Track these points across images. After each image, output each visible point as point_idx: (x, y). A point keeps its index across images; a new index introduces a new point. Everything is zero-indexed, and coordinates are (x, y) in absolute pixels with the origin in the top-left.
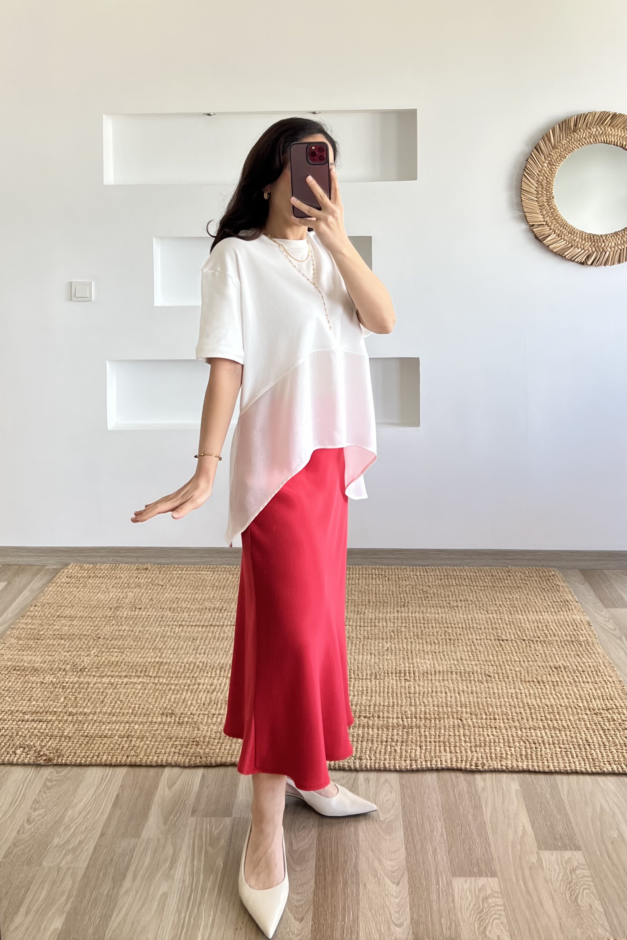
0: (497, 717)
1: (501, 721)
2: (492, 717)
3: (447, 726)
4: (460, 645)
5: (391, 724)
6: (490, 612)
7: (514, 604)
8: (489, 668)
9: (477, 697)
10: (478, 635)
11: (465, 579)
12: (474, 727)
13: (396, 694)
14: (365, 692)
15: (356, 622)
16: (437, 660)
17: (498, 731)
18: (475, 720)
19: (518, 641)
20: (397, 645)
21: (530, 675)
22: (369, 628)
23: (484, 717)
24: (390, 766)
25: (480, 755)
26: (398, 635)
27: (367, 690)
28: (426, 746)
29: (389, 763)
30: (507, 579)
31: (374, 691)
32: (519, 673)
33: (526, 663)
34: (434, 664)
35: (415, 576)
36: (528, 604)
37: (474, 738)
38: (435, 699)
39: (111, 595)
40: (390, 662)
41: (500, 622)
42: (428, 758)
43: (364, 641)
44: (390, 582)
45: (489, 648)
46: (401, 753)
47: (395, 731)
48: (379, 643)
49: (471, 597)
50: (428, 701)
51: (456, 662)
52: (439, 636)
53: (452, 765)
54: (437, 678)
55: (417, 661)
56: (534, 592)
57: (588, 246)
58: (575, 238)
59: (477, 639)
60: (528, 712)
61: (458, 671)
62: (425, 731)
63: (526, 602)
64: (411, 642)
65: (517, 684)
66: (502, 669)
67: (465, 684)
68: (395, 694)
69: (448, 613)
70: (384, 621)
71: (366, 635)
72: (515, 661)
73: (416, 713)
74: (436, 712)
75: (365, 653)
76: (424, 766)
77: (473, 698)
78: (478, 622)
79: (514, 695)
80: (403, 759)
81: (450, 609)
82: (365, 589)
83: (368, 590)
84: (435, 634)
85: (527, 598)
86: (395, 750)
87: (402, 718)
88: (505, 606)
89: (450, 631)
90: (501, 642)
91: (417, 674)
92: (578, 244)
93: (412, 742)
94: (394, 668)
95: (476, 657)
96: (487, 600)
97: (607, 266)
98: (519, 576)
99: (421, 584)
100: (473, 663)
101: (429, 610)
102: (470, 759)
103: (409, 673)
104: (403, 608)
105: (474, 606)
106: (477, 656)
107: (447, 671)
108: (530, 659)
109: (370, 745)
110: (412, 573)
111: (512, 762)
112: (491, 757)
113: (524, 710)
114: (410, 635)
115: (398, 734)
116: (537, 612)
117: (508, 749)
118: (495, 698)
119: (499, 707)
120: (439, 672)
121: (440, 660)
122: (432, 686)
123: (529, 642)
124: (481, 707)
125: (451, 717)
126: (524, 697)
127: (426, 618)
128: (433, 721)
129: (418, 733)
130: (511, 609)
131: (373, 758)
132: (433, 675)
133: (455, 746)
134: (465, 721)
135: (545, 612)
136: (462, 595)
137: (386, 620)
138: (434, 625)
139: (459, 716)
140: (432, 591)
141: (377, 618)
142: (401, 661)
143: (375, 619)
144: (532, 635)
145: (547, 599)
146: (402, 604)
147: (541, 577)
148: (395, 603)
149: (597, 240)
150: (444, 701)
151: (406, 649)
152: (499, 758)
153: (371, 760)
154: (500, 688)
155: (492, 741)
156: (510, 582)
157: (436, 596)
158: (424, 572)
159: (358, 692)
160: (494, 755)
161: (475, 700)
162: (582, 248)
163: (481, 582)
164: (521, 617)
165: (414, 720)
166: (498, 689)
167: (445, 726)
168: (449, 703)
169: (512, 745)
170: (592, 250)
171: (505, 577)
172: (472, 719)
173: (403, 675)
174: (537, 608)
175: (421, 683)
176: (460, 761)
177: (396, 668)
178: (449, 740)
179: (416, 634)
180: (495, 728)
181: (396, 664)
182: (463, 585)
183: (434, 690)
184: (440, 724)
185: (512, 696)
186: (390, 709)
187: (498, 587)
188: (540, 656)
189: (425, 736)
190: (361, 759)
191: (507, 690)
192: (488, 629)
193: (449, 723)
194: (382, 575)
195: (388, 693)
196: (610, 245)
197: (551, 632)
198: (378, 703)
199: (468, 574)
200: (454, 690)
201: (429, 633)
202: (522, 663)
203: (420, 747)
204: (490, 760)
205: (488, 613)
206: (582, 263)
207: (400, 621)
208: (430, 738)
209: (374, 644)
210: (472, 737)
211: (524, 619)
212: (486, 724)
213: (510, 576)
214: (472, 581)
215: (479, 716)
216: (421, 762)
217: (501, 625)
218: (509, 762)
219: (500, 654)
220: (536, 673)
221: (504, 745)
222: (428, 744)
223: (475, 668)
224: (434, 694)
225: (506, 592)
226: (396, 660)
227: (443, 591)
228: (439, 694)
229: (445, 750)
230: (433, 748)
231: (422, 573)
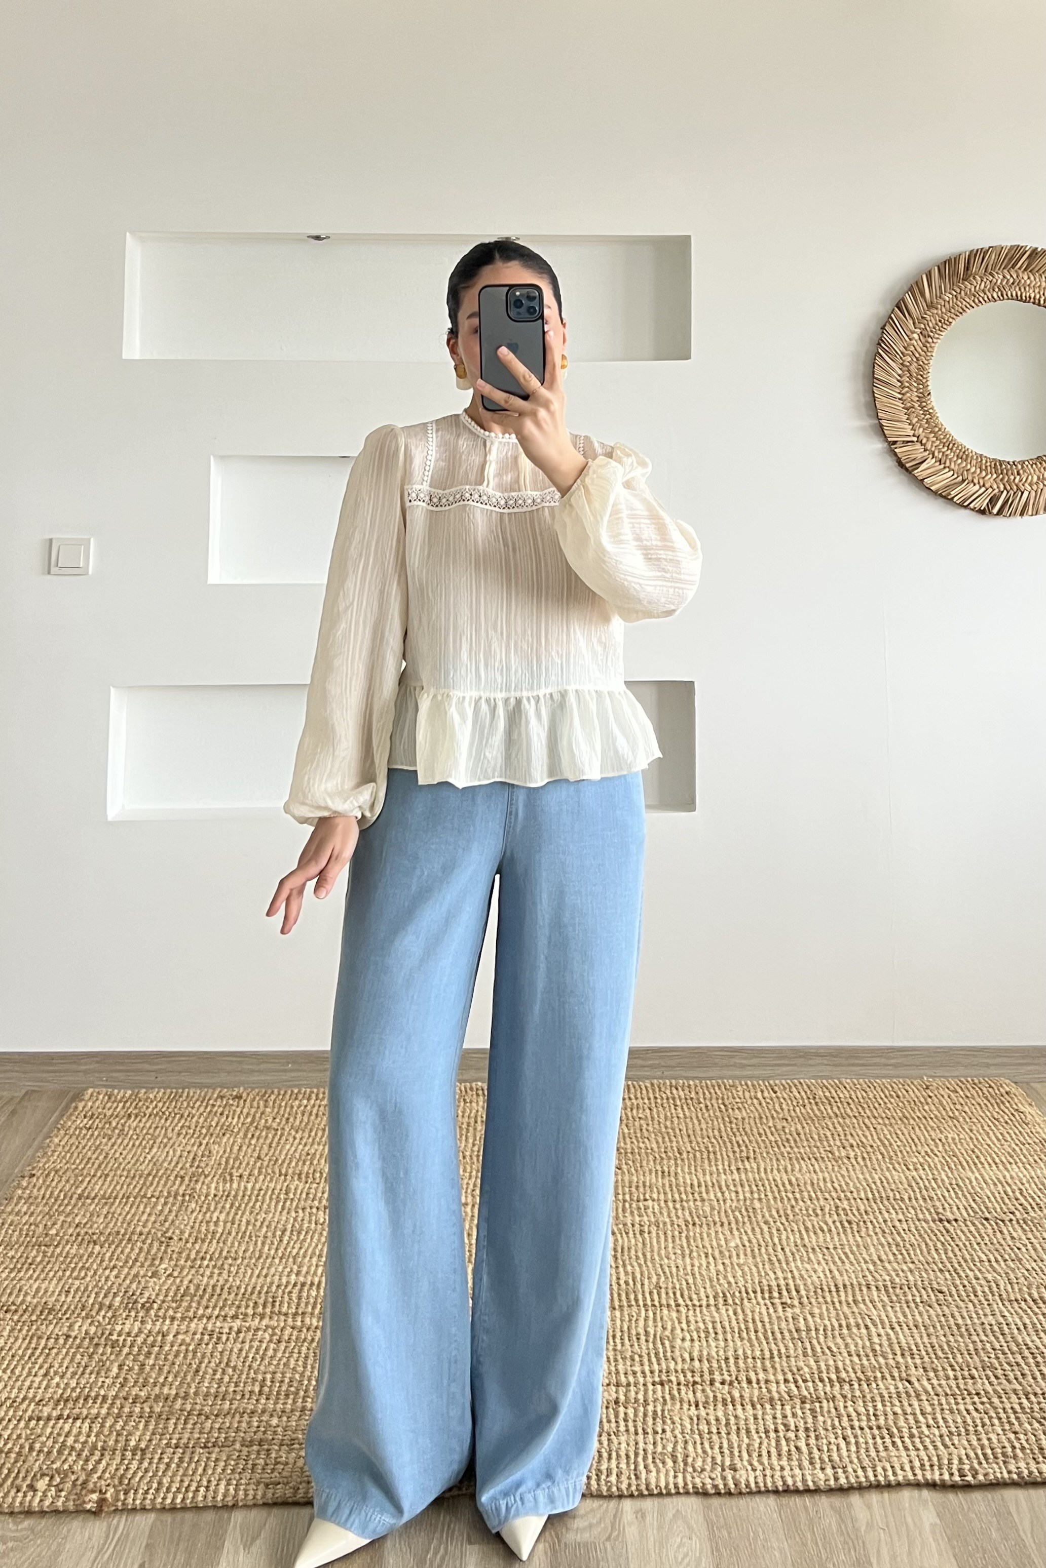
0: (974, 1371)
1: (986, 1382)
2: (966, 1373)
3: (886, 1396)
4: (872, 1233)
5: (776, 1396)
6: (911, 1167)
7: (953, 1150)
8: (937, 1278)
9: (928, 1335)
10: (899, 1211)
11: (849, 1104)
12: (937, 1395)
13: (773, 1333)
14: (711, 1331)
15: (665, 1193)
16: (834, 1263)
17: (985, 1399)
18: (935, 1382)
19: (976, 1222)
20: (752, 1236)
21: (1016, 1286)
22: (691, 1203)
23: (951, 1374)
24: (795, 1482)
25: (963, 1452)
26: (749, 1217)
27: (714, 1328)
28: (856, 1437)
29: (792, 1476)
30: (927, 1104)
31: (728, 1329)
32: (994, 1285)
33: (1002, 1263)
34: (831, 1271)
35: (755, 1101)
36: (976, 1150)
37: (943, 1418)
38: (849, 1340)
39: (179, 1149)
40: (746, 1269)
41: (935, 1186)
42: (867, 1462)
43: (688, 1230)
44: (711, 1112)
45: (926, 1236)
46: (810, 1453)
47: (788, 1408)
48: (717, 1232)
49: (870, 1138)
50: (836, 1344)
51: (871, 1267)
52: (827, 1216)
53: (915, 1475)
54: (843, 1298)
55: (797, 1267)
56: (982, 1127)
57: (992, 480)
58: (969, 467)
59: (900, 1221)
60: (1031, 1361)
61: (881, 1283)
62: (846, 1407)
63: (972, 1146)
64: (778, 1230)
65: (995, 1306)
66: (960, 1277)
67: (898, 1309)
68: (770, 1334)
69: (833, 1169)
70: (717, 1190)
71: (689, 1219)
72: (981, 1261)
73: (821, 1372)
74: (857, 1367)
75: (695, 1254)
76: (863, 1480)
77: (921, 1337)
78: (893, 1187)
79: (996, 1328)
80: (818, 1466)
81: (834, 1163)
82: (666, 1127)
83: (673, 1129)
84: (819, 1212)
85: (971, 1138)
86: (797, 1448)
87: (796, 1382)
88: (935, 1155)
89: (845, 1204)
90: (946, 1223)
91: (803, 1293)
92: (974, 477)
93: (827, 1430)
94: (757, 1282)
95: (907, 1256)
96: (899, 1143)
97: (1025, 517)
98: (946, 1097)
99: (768, 1115)
100: (905, 1268)
101: (797, 1166)
102: (946, 1462)
103: (788, 1291)
104: (746, 1163)
105: (880, 1157)
106: (908, 1254)
107: (860, 1285)
108: (1007, 1257)
109: (746, 1441)
110: (747, 1094)
111: (1027, 1464)
112: (985, 1455)
113: (1023, 1357)
114: (771, 1216)
115: (794, 1415)
116: (996, 1164)
117: (1012, 1436)
118: (962, 1336)
119: (973, 1353)
120: (845, 1286)
121: (839, 1263)
122: (838, 1314)
123: (997, 1223)
124: (940, 1353)
125: (888, 1376)
126: (1016, 1331)
127: (793, 1180)
128: (856, 1386)
129: (833, 1410)
130: (948, 1159)
131: (760, 1468)
132: (834, 1294)
133: (912, 1436)
134: (916, 1384)
135: (1011, 1163)
136: (852, 1135)
137: (720, 1188)
138: (814, 1195)
139: (904, 1375)
140: (793, 1129)
141: (703, 1184)
142: (767, 1266)
143: (699, 1186)
144: (999, 1210)
145: (1009, 1139)
146: (744, 1154)
147: (986, 1098)
148: (731, 1155)
149: (1007, 471)
150: (868, 1344)
151: (770, 1244)
152: (1000, 1455)
153: (754, 1470)
154: (965, 1314)
155: (978, 1422)
156: (933, 1108)
157: (803, 1136)
158: (769, 1093)
159: (698, 1332)
160: (989, 1451)
161: (926, 1339)
162: (982, 484)
163: (880, 1111)
164: (970, 1174)
165: (820, 1384)
166: (963, 1317)
167: (882, 1396)
168: (878, 1348)
169: (1017, 1427)
170: (998, 487)
171: (922, 1100)
172: (929, 1380)
173: (776, 1294)
174: (994, 1156)
175: (816, 1311)
176: (928, 1468)
177: (760, 1282)
178: (895, 1423)
179: (782, 1212)
180: (978, 1394)
181: (759, 1272)
182: (849, 1116)
183: (844, 1323)
184: (871, 1391)
185: (993, 1331)
186: (768, 1363)
187: (914, 1119)
188: (1024, 1249)
189: (849, 1416)
190: (735, 1470)
191: (979, 1318)
192: (916, 1199)
193: (887, 1389)
194: (692, 1099)
195: (756, 1332)
196: (1029, 481)
197: (1031, 1201)
198: (740, 1352)
199: (853, 1093)
200: (882, 1322)
201: (807, 1210)
202: (995, 1264)
203: (844, 1439)
204: (984, 1462)
205: (908, 1169)
206: (982, 512)
207: (747, 1189)
208: (859, 1420)
209: (709, 1235)
210: (939, 1416)
211: (976, 1179)
212: (958, 1387)
213: (930, 1097)
214: (863, 1108)
215: (941, 1373)
216: (855, 1471)
217: (939, 1192)
218: (1022, 1465)
219: (950, 1248)
220: (1026, 1283)
221: (1003, 1430)
222: (859, 1432)
223: (911, 1278)
224: (845, 1331)
225: (932, 1128)
226: (756, 1266)
227: (813, 1128)
228: (855, 1330)
229: (894, 1443)
230: (871, 1441)
231: (766, 1094)
